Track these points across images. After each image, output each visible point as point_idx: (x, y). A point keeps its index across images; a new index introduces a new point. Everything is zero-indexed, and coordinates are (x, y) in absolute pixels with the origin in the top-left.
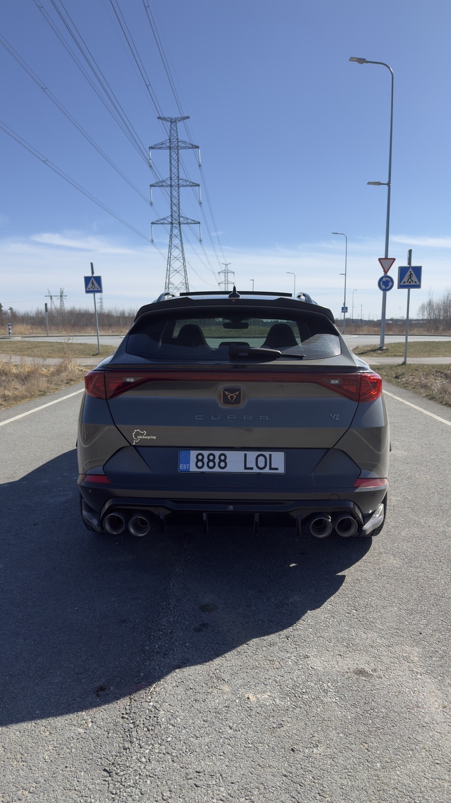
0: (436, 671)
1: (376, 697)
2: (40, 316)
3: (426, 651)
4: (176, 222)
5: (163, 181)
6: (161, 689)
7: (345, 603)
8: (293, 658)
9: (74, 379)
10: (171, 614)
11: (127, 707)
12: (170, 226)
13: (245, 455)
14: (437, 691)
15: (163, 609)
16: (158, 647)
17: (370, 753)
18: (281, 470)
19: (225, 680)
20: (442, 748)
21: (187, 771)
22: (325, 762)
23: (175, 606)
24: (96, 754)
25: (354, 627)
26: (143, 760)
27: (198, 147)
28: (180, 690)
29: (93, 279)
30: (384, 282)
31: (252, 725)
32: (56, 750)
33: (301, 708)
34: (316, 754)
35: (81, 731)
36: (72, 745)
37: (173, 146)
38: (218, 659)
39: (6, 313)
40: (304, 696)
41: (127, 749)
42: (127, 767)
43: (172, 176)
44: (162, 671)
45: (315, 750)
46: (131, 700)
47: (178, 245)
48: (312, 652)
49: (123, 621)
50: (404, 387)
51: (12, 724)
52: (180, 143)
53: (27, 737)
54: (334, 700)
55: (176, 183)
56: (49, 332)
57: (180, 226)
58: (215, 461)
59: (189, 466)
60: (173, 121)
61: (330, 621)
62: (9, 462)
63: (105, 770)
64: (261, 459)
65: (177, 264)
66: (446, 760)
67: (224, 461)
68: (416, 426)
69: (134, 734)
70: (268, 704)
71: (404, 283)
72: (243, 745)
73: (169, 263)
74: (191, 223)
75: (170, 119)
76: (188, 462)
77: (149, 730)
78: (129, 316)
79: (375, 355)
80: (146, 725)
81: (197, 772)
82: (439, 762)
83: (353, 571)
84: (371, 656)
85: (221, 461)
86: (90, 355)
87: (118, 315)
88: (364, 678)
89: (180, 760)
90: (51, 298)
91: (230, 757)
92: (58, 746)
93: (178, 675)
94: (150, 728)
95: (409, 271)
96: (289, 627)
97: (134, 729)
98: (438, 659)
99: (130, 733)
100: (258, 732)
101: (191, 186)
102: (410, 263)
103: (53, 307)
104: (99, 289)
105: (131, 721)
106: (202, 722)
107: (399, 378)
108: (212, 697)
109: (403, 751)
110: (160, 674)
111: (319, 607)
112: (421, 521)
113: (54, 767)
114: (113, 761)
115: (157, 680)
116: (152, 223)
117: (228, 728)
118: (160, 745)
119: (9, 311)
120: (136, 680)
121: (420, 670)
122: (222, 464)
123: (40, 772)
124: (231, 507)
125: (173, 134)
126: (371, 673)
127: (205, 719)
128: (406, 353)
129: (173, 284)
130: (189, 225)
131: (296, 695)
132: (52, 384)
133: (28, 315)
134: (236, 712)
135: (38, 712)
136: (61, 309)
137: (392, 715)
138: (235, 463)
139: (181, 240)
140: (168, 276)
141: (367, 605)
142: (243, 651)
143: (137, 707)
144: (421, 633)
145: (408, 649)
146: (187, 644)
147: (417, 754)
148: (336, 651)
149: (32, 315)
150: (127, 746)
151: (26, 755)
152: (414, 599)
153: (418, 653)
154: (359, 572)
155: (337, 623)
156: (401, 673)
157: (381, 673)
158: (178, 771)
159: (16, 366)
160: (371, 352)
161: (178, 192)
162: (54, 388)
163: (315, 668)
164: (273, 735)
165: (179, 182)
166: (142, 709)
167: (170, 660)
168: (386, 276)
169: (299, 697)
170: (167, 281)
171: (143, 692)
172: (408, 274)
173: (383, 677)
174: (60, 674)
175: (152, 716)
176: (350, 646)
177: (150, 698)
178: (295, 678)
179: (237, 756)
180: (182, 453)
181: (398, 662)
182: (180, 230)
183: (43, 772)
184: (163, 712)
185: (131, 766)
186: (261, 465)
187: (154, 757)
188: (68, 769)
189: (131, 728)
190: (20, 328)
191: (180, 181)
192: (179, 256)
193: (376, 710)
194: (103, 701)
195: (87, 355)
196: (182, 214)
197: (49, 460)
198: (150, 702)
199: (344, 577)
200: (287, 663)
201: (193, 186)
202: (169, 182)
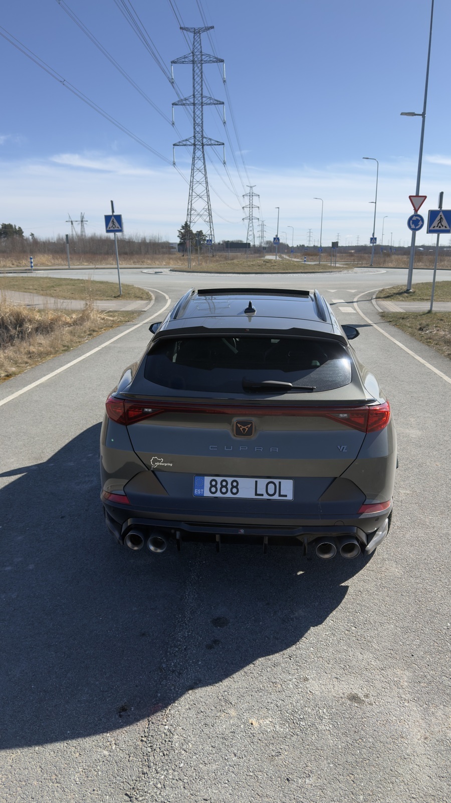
0: (422, 699)
1: (365, 726)
2: (61, 242)
3: (416, 676)
4: (199, 143)
5: (186, 99)
6: (176, 711)
7: (346, 619)
8: (294, 680)
9: (96, 329)
10: (186, 628)
11: (146, 730)
12: (192, 147)
13: (256, 482)
14: (421, 720)
15: (179, 622)
16: (174, 665)
17: (355, 785)
18: (290, 497)
19: (232, 703)
20: (419, 782)
21: (196, 798)
22: (315, 793)
23: (190, 618)
24: (118, 778)
25: (352, 647)
26: (159, 786)
27: (222, 61)
28: (192, 713)
29: (113, 217)
30: (413, 221)
31: (254, 752)
32: (85, 772)
33: (297, 735)
34: (308, 784)
35: (106, 753)
36: (99, 768)
37: (196, 60)
38: (227, 680)
39: (27, 240)
40: (301, 723)
41: (145, 774)
42: (145, 792)
43: (196, 94)
44: (177, 691)
45: (307, 780)
46: (149, 722)
47: (201, 168)
48: (311, 674)
49: (143, 634)
50: (427, 342)
51: (47, 743)
52: (203, 57)
53: (60, 757)
54: (328, 728)
55: (199, 101)
56: (71, 262)
57: (203, 148)
58: (228, 487)
59: (203, 491)
60: (197, 32)
61: (331, 639)
62: (37, 438)
63: (126, 795)
64: (271, 486)
65: (200, 189)
66: (421, 794)
67: (236, 487)
68: (433, 396)
69: (151, 758)
70: (269, 730)
71: (434, 227)
72: (245, 773)
73: (191, 188)
74: (215, 145)
75: (193, 30)
76: (202, 487)
77: (164, 755)
78: (150, 242)
79: (401, 298)
80: (162, 750)
81: (204, 799)
82: (415, 796)
83: (356, 581)
84: (365, 680)
85: (233, 487)
86: (111, 296)
87: (140, 241)
88: (356, 705)
89: (190, 787)
90: (72, 224)
91: (234, 785)
92: (87, 768)
93: (191, 697)
94: (165, 753)
95: (440, 215)
96: (292, 645)
97: (151, 754)
98: (425, 684)
99: (148, 758)
100: (258, 760)
101: (215, 104)
102: (440, 206)
103: (74, 233)
104: (120, 228)
105: (149, 745)
106: (211, 748)
107: (423, 330)
108: (220, 722)
109: (385, 784)
110: (175, 695)
111: (320, 622)
112: (427, 520)
113: (84, 789)
114: (133, 786)
115: (172, 701)
116: (174, 145)
117: (233, 754)
118: (174, 770)
119: (31, 237)
120: (153, 701)
121: (408, 697)
122: (235, 490)
123: (72, 794)
124: (242, 531)
125: (197, 46)
126: (363, 698)
127: (213, 745)
128: (433, 296)
129: (195, 210)
130: (212, 146)
131: (295, 721)
132: (75, 336)
133: (49, 241)
134: (241, 738)
135: (69, 732)
136: (82, 235)
137: (378, 745)
138: (247, 489)
139: (204, 163)
140: (190, 202)
141: (366, 621)
142: (249, 671)
143: (154, 730)
144: (413, 655)
145: (399, 672)
146: (200, 663)
147: (397, 788)
148: (334, 674)
149: (53, 241)
150: (145, 771)
151: (60, 776)
152: (410, 615)
153: (408, 677)
154: (362, 583)
155: (336, 642)
156: (390, 700)
157: (372, 699)
158: (188, 798)
159: (39, 311)
160: (397, 296)
161: (202, 111)
162: (77, 341)
163: (313, 692)
164: (272, 763)
165: (202, 100)
166: (159, 733)
167: (184, 680)
168: (416, 215)
169: (297, 723)
170: (190, 208)
171: (159, 714)
172: (439, 218)
173: (374, 704)
174: (87, 691)
175: (167, 740)
176: (347, 668)
177: (166, 720)
178: (294, 703)
179: (240, 784)
180: (197, 479)
181: (389, 688)
182: (203, 152)
183: (74, 794)
184: (177, 736)
185: (149, 792)
186: (271, 491)
187: (168, 783)
188: (96, 792)
189: (149, 752)
190: (41, 258)
191: (204, 99)
192: (202, 180)
193: (364, 740)
194: (125, 723)
195: (109, 297)
196: (205, 135)
197: (74, 437)
198: (165, 725)
199: (347, 587)
200: (289, 686)
201: (217, 104)
202: (192, 100)
